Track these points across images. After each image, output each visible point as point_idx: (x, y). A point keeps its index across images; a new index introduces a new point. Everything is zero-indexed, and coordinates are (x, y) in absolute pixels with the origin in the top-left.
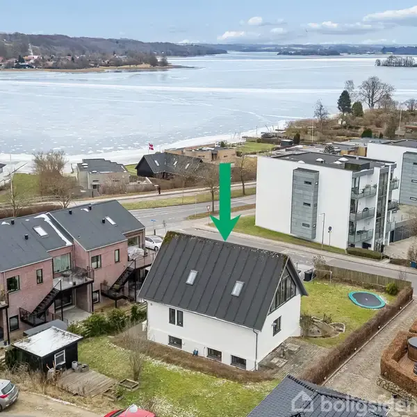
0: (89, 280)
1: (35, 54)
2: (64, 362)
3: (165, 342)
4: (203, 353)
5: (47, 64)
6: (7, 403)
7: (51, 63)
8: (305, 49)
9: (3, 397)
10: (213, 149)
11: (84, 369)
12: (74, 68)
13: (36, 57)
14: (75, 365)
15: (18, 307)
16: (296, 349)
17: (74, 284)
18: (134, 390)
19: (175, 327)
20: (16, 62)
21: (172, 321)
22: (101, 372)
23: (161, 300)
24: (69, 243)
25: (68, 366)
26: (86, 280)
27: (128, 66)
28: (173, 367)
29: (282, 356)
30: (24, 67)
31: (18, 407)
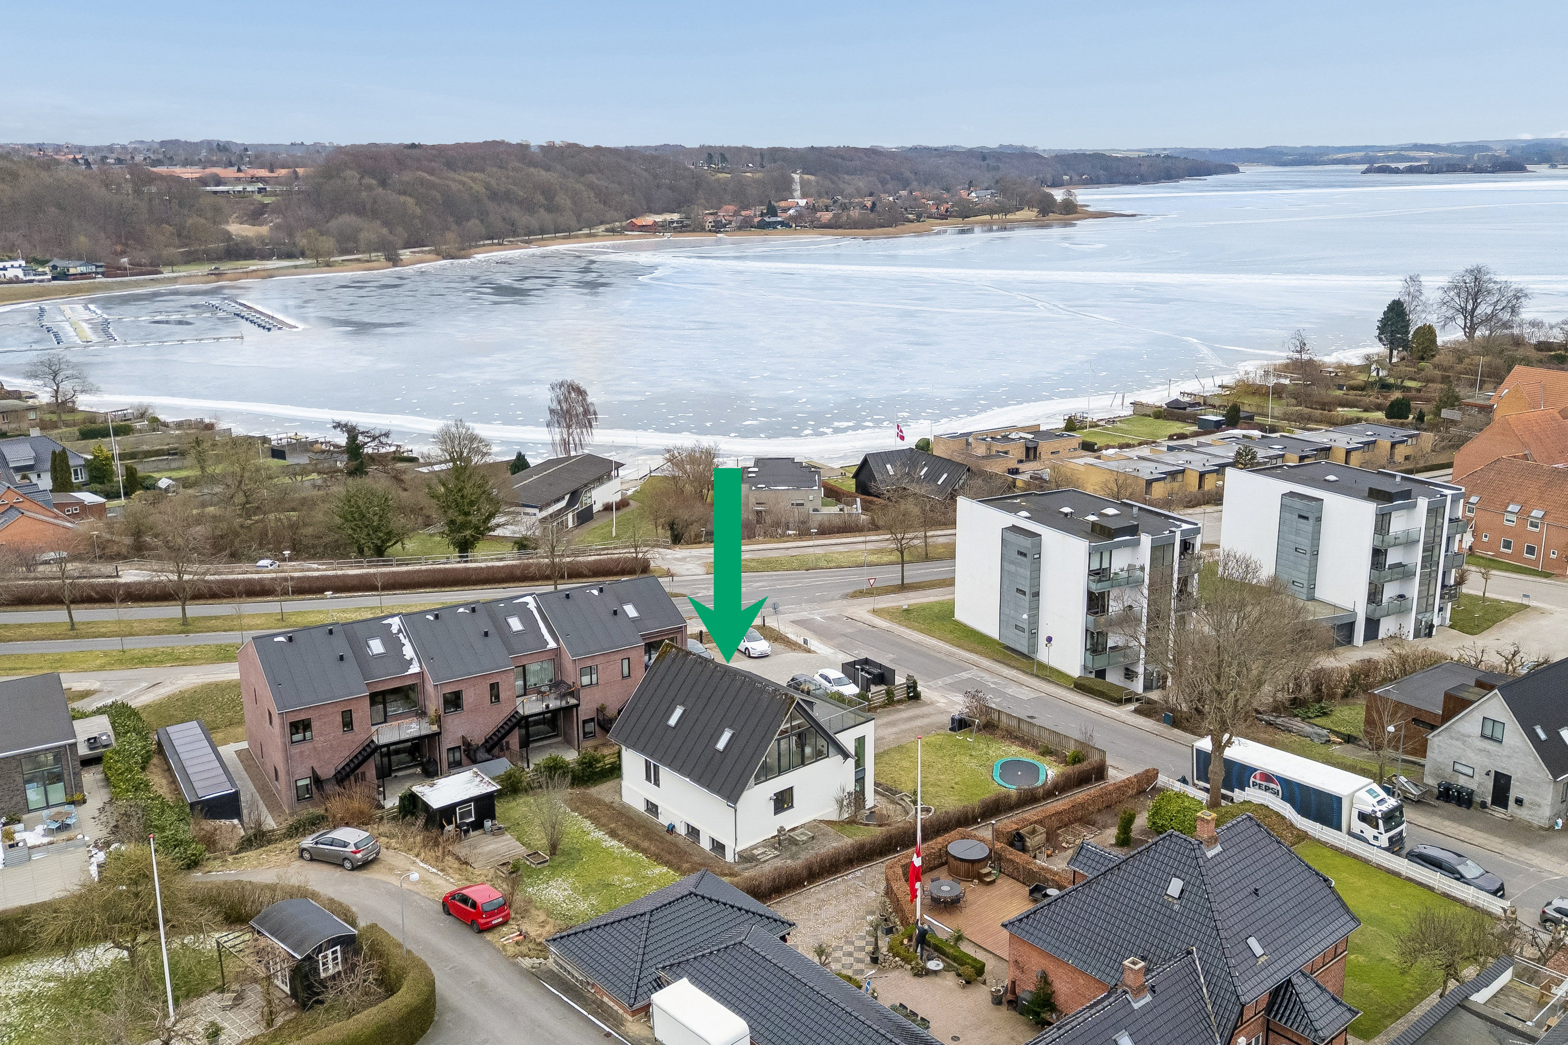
0: (573, 701)
1: (803, 196)
2: (473, 819)
3: (641, 807)
4: (682, 830)
5: (819, 219)
6: (358, 860)
7: (826, 216)
8: (1442, 155)
9: (355, 853)
10: (1030, 436)
11: (498, 832)
12: (870, 226)
13: (802, 202)
14: (488, 824)
15: (460, 735)
16: (805, 838)
17: (547, 706)
18: (539, 866)
19: (651, 786)
20: (762, 215)
21: (648, 778)
22: (518, 839)
23: (642, 751)
24: (552, 645)
25: (478, 825)
26: (567, 703)
27: (987, 217)
28: (615, 843)
29: (777, 845)
30: (773, 225)
31: (375, 867)
